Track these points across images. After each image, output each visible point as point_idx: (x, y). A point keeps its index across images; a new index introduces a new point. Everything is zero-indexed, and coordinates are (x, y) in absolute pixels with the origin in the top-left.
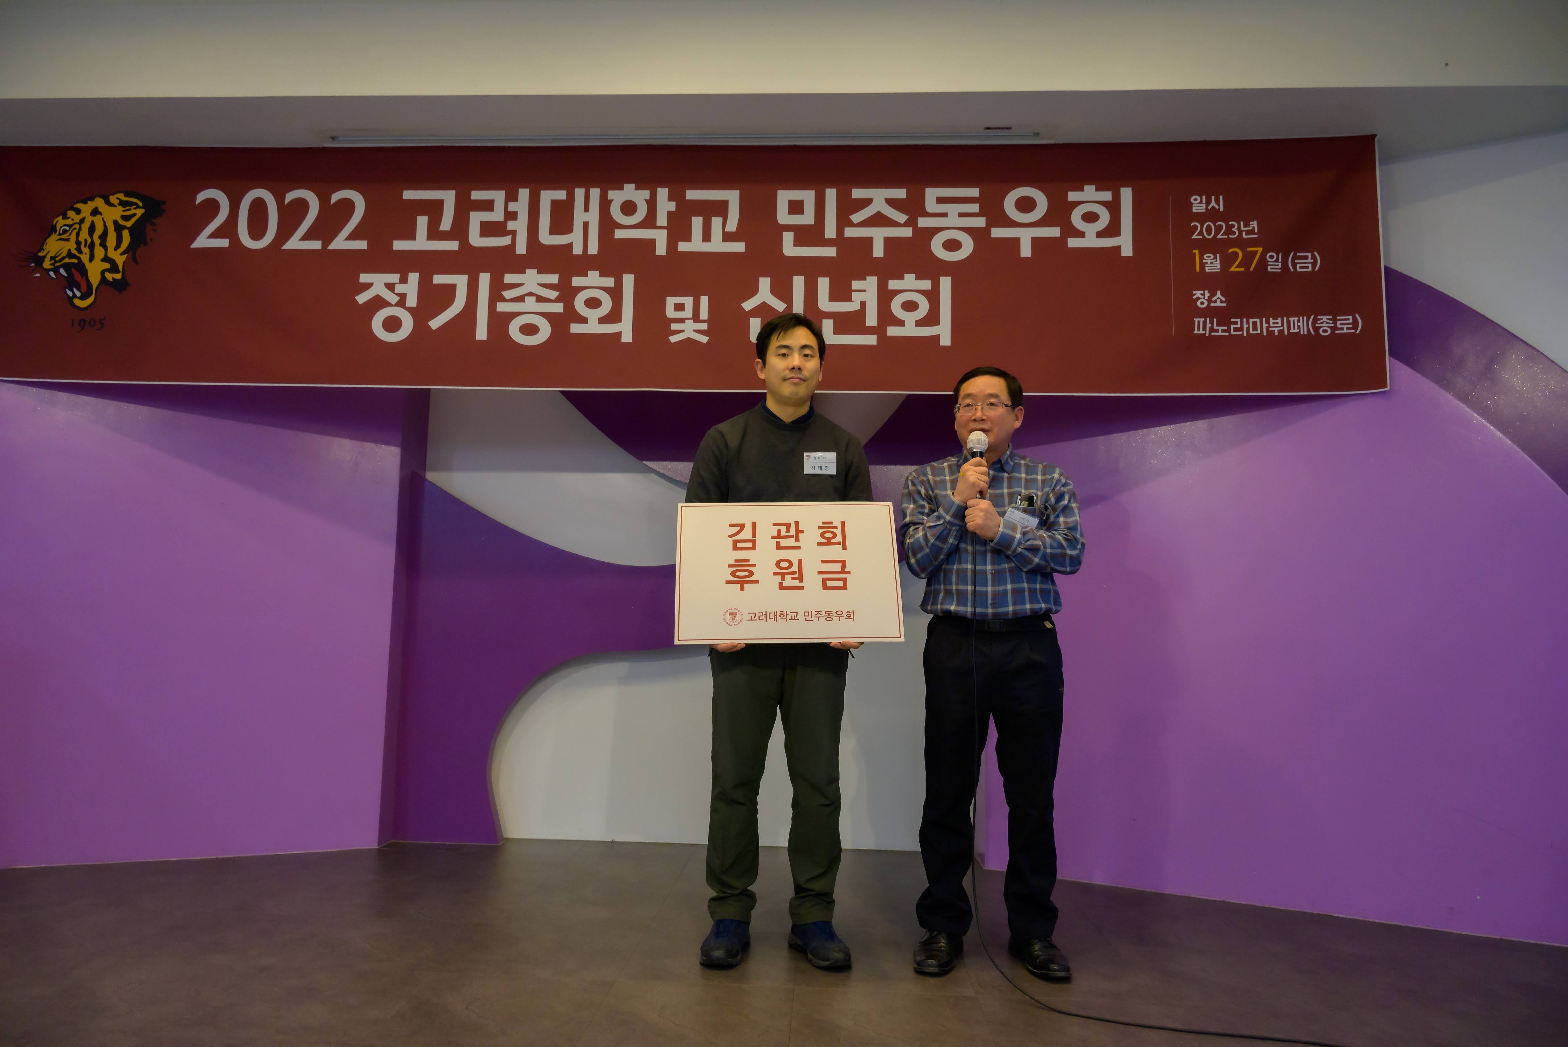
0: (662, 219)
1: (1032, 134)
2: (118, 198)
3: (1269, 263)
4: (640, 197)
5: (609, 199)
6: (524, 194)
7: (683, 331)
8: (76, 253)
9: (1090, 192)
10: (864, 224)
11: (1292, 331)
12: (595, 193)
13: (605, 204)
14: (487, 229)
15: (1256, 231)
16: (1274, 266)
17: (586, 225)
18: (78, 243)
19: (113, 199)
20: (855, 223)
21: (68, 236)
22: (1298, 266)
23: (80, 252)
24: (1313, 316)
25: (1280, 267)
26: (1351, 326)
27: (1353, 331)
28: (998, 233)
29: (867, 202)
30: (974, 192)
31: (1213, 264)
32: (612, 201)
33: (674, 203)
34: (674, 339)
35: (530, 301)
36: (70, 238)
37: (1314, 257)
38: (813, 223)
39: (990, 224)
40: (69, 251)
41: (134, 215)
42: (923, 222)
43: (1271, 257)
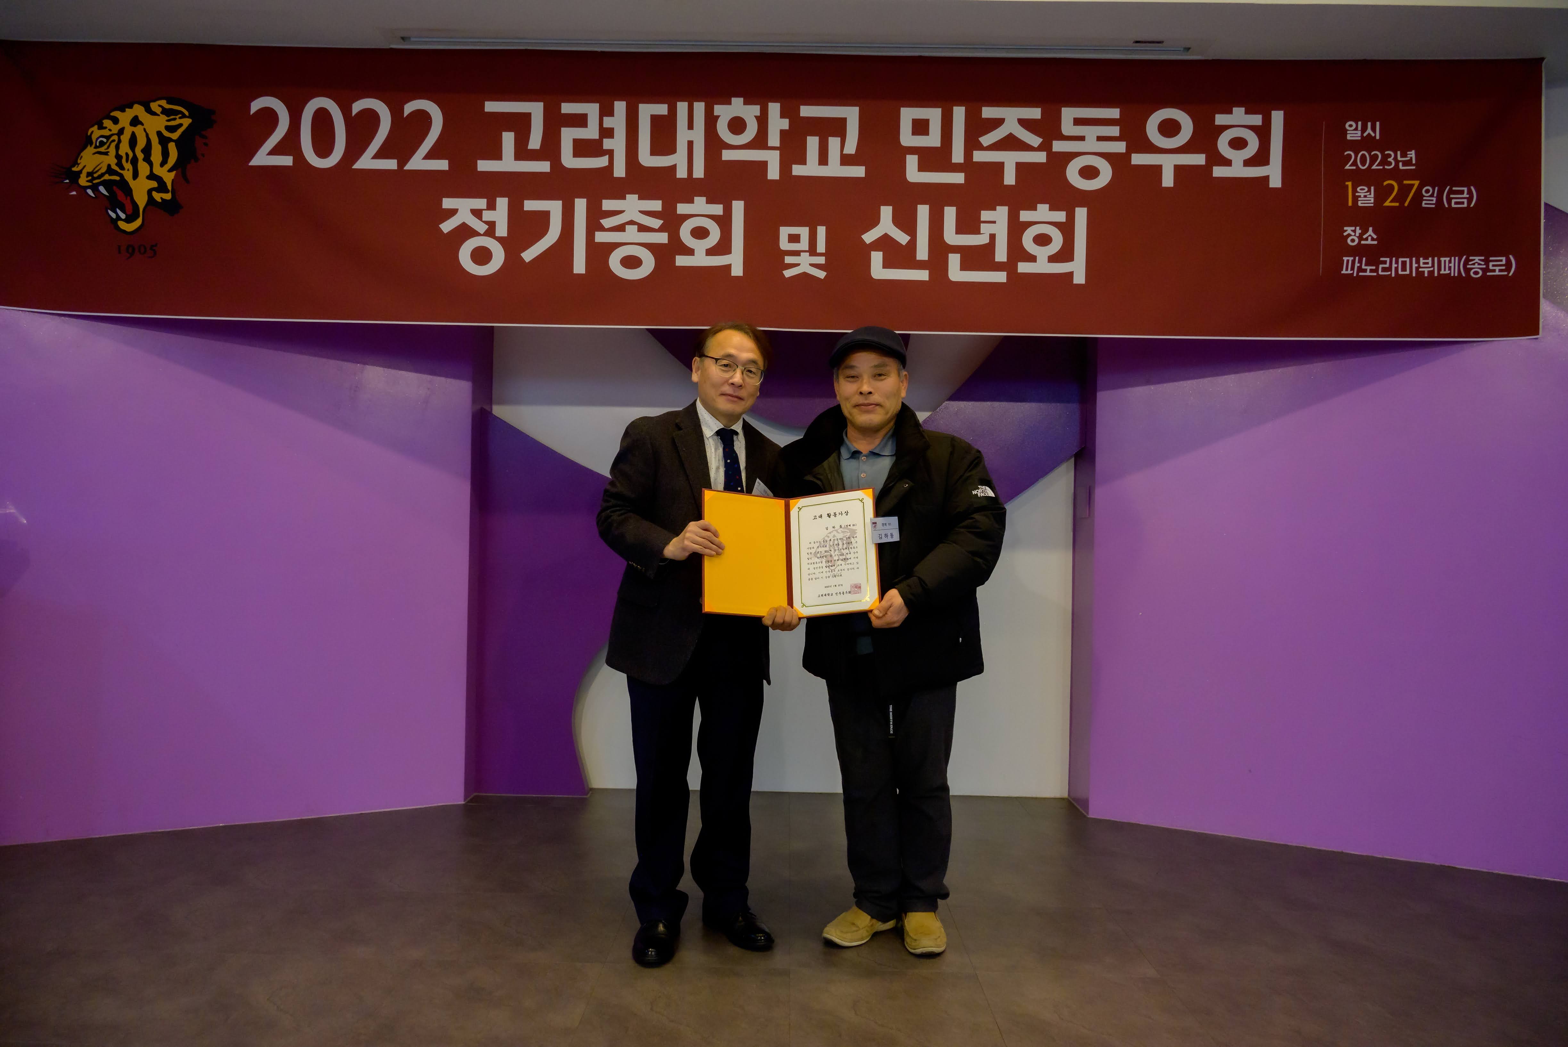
0: (774, 139)
1: (1182, 49)
2: (160, 106)
3: (1424, 198)
4: (750, 113)
5: (715, 114)
6: (620, 107)
7: (799, 265)
8: (117, 168)
9: (1238, 115)
10: (996, 146)
11: (1442, 272)
12: (699, 107)
13: (711, 121)
14: (582, 148)
15: (1414, 162)
16: (1429, 201)
17: (690, 144)
18: (118, 157)
19: (154, 106)
20: (985, 145)
21: (107, 149)
22: (1453, 201)
23: (122, 168)
24: (1465, 257)
25: (1434, 202)
26: (1504, 268)
27: (1506, 273)
28: (1138, 159)
29: (999, 122)
30: (1114, 113)
31: (1366, 197)
32: (718, 117)
33: (787, 121)
34: (788, 273)
35: (632, 229)
36: (109, 152)
37: (1470, 192)
38: (938, 145)
39: (1131, 150)
40: (109, 166)
41: (181, 125)
42: (1058, 146)
43: (1428, 191)
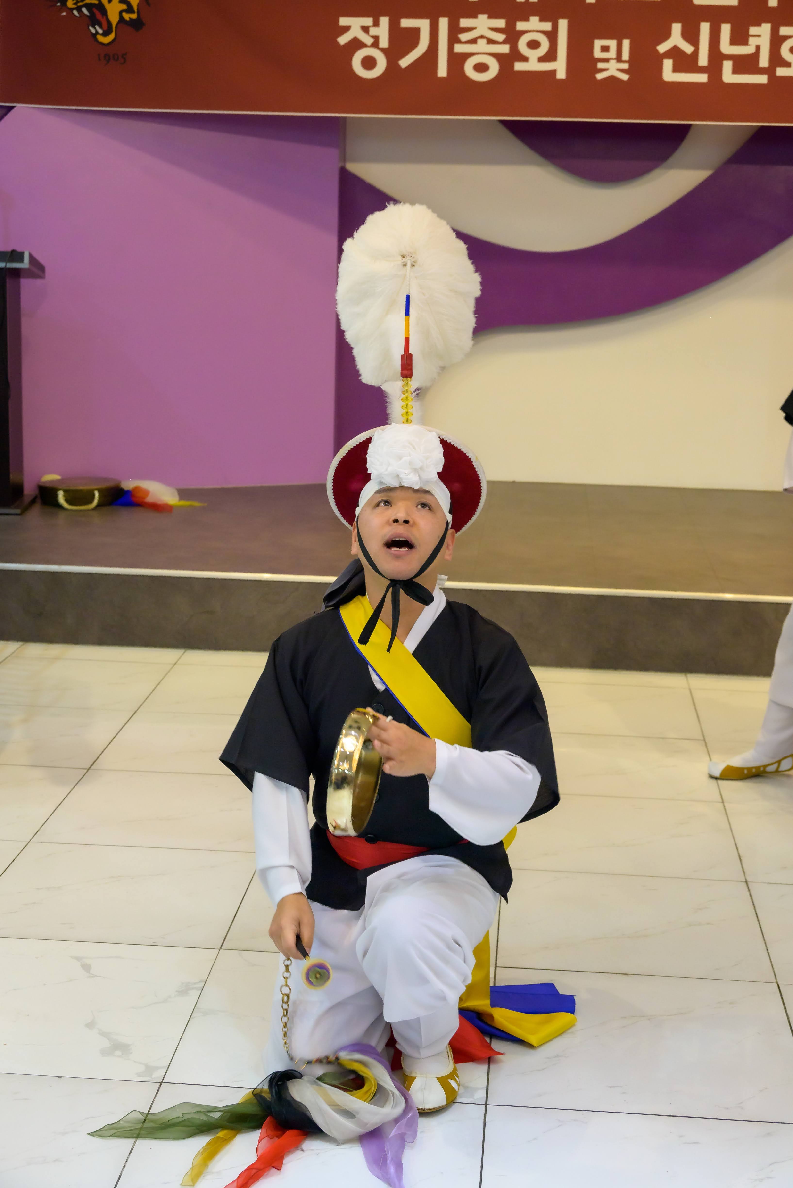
7: (608, 69)
34: (599, 76)
35: (482, 42)
